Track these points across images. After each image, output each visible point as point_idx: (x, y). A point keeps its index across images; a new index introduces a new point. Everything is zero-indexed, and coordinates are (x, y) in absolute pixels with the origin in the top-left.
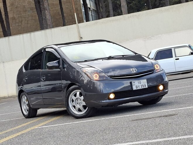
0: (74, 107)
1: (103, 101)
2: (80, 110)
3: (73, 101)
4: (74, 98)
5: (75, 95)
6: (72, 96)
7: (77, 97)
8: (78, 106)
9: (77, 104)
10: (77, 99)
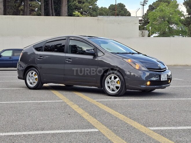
0: (109, 87)
1: (141, 86)
2: (113, 90)
3: (108, 83)
4: (109, 81)
5: (111, 78)
6: (108, 79)
7: (112, 80)
8: (112, 87)
9: (112, 85)
10: (111, 81)
